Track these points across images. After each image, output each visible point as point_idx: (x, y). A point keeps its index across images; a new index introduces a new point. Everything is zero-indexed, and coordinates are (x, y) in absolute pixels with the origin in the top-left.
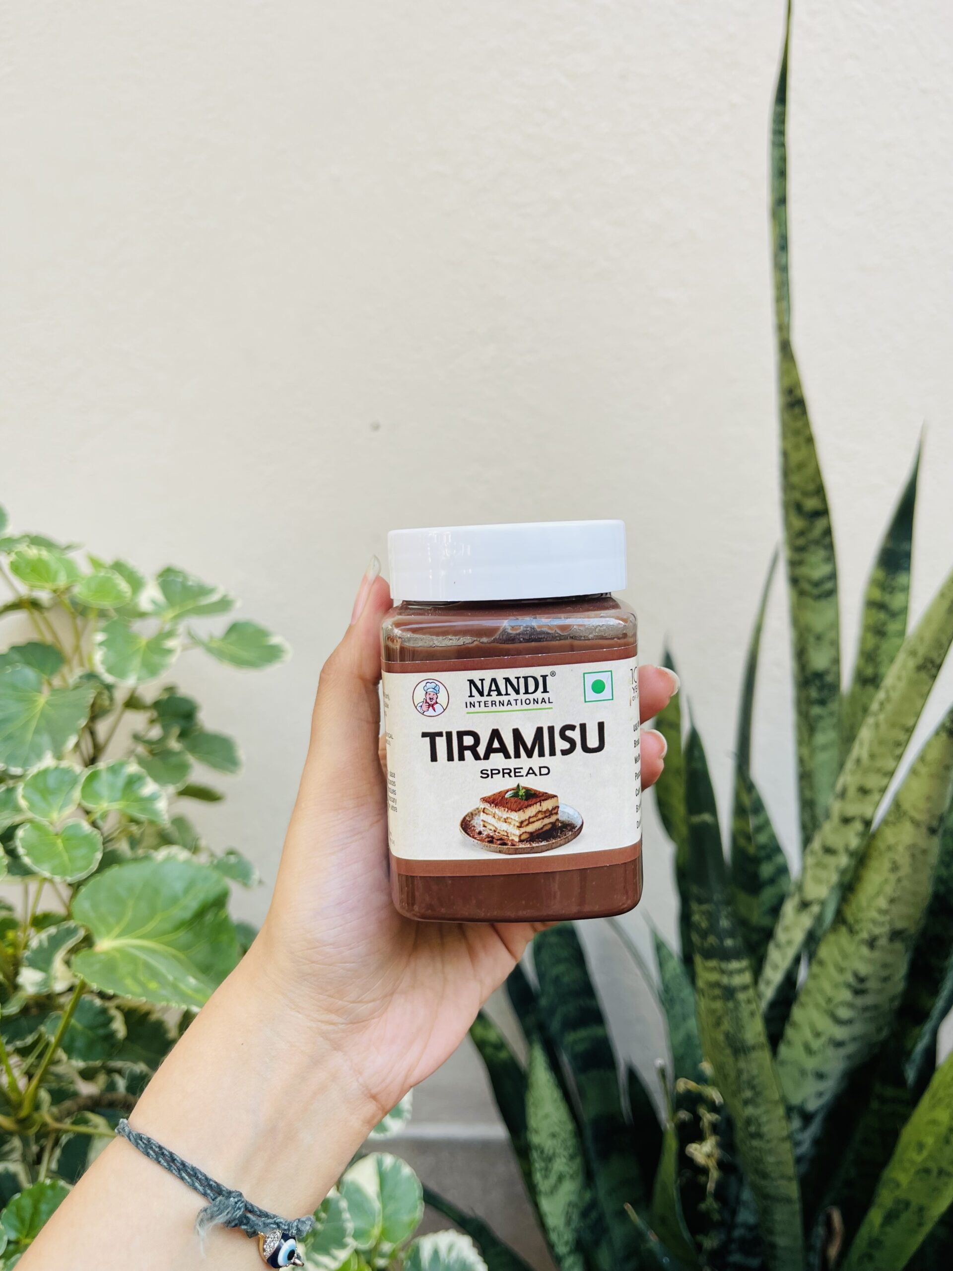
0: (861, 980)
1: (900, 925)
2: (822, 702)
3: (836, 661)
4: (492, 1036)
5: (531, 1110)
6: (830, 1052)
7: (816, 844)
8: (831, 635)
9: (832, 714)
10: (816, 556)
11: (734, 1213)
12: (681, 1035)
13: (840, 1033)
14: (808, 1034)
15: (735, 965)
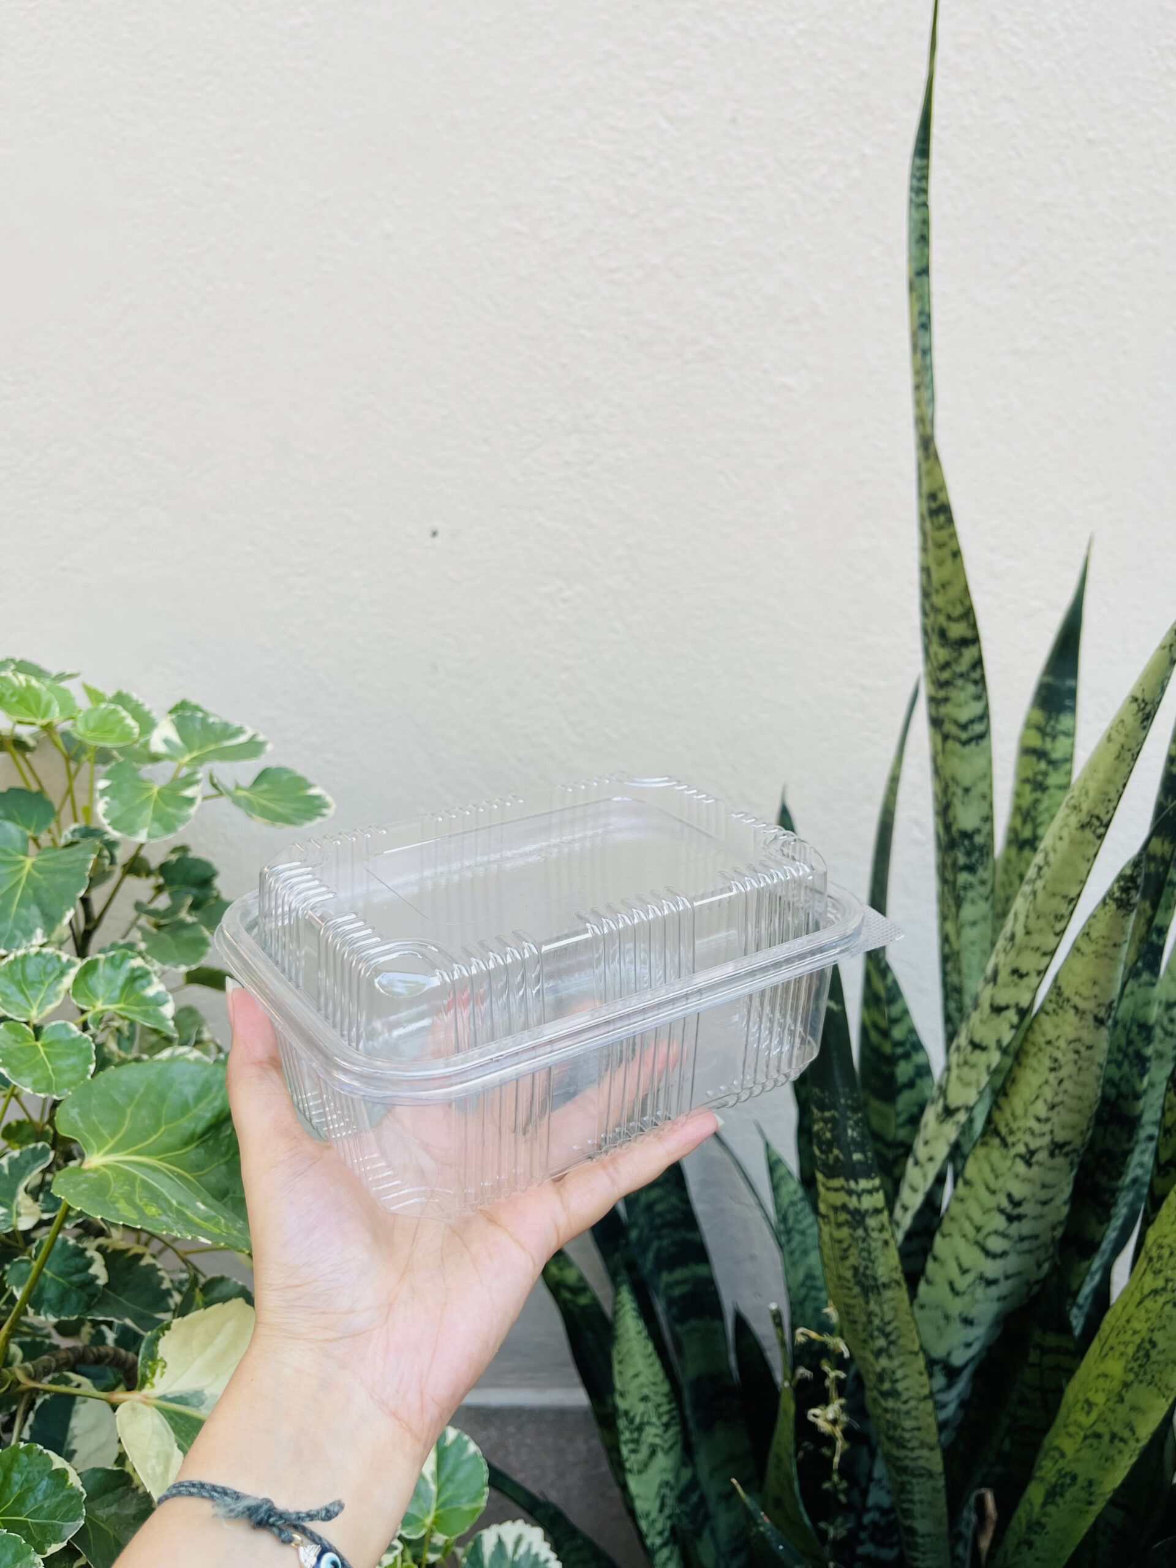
0: (1017, 1204)
1: (1061, 1136)
2: (970, 869)
3: (988, 819)
4: (570, 1276)
5: (616, 1368)
6: (980, 1291)
7: (962, 1040)
8: (982, 787)
9: (983, 882)
10: (963, 692)
11: (865, 1493)
12: (801, 1274)
13: (992, 1268)
14: (953, 1271)
15: (864, 1184)
